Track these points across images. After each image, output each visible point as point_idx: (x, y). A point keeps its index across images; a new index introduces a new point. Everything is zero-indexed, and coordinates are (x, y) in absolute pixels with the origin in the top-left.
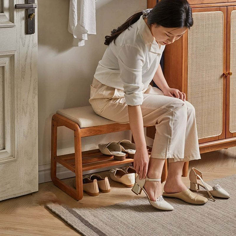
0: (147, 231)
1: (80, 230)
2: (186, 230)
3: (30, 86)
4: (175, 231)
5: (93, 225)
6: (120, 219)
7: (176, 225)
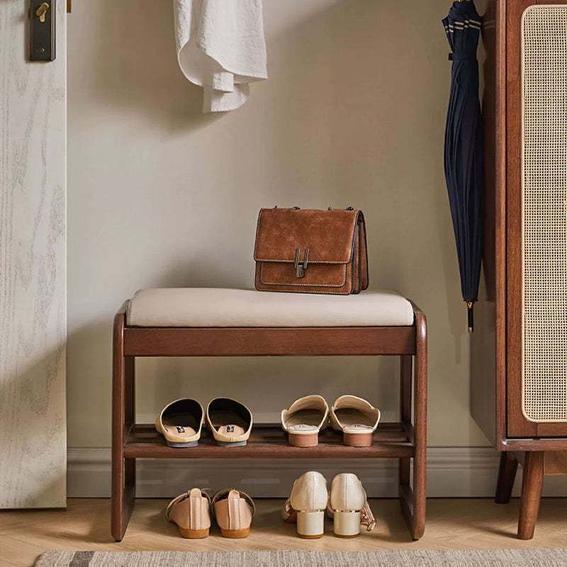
3: (41, 205)
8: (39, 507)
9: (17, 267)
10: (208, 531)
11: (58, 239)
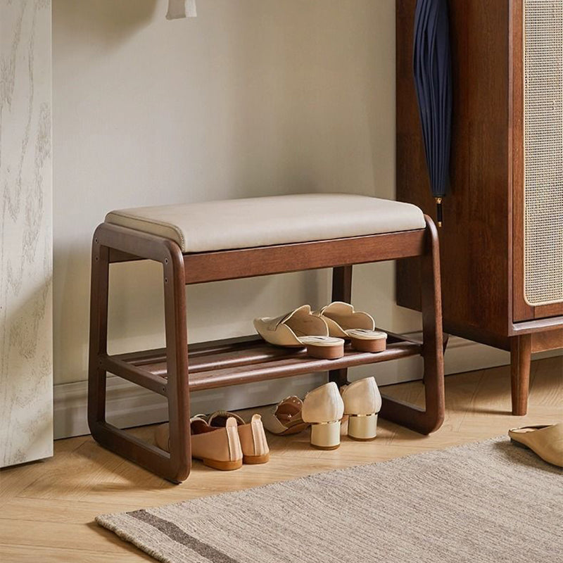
0: (366, 551)
1: (157, 551)
2: (488, 547)
3: (28, 125)
4: (454, 550)
5: (198, 538)
6: (282, 523)
7: (456, 534)
8: (27, 461)
9: (6, 197)
10: (241, 461)
11: (44, 162)
